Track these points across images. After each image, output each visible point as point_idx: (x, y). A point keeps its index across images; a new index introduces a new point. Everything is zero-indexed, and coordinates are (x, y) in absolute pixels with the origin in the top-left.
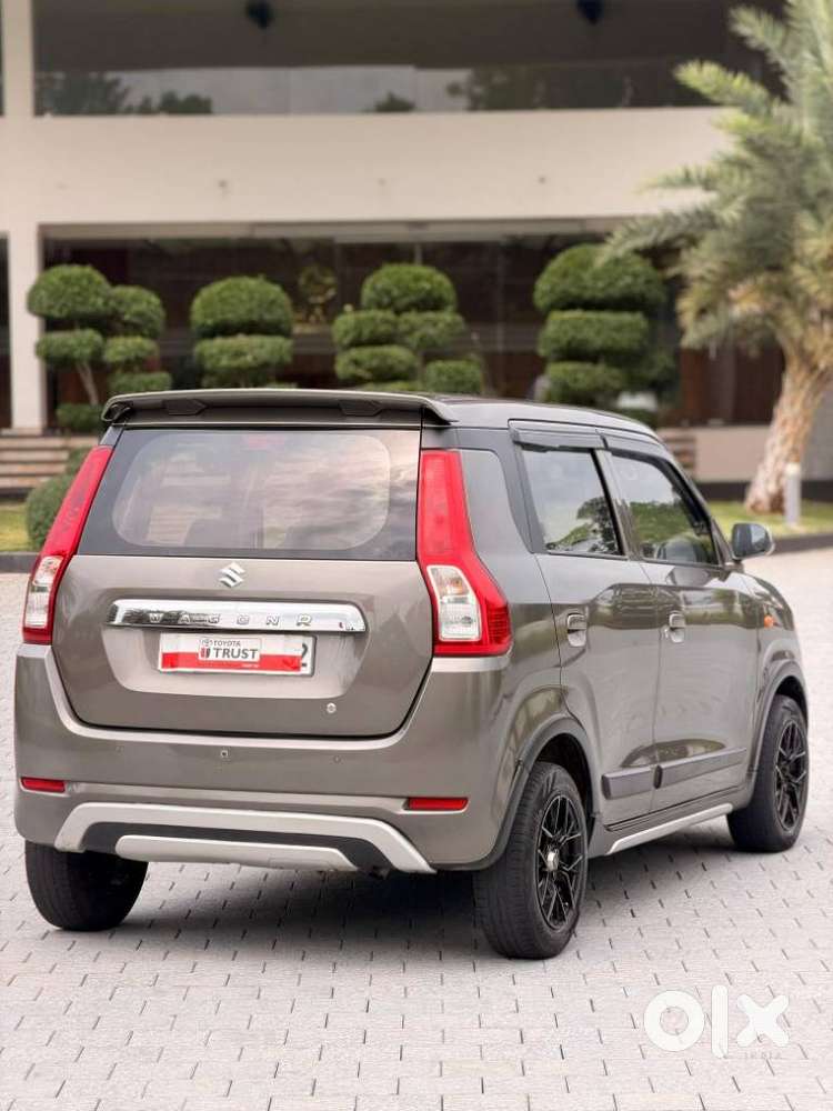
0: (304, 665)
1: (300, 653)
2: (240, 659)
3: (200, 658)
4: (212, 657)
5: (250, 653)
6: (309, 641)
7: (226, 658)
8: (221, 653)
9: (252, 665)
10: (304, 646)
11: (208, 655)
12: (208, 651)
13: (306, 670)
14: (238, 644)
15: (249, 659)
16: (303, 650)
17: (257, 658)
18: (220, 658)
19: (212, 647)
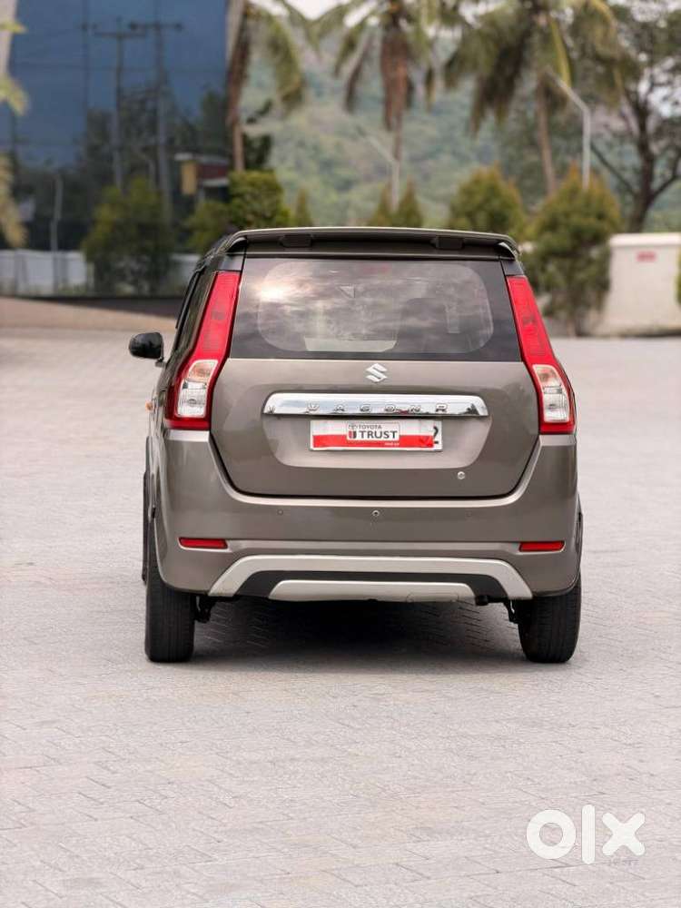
0: (437, 442)
1: (432, 434)
2: (382, 439)
3: (348, 438)
4: (359, 438)
5: (391, 435)
6: (439, 424)
7: (370, 439)
8: (365, 434)
9: (393, 444)
10: (435, 428)
11: (355, 436)
12: (355, 433)
13: (438, 447)
14: (380, 427)
15: (391, 438)
16: (434, 431)
17: (397, 438)
18: (366, 438)
19: (357, 430)
